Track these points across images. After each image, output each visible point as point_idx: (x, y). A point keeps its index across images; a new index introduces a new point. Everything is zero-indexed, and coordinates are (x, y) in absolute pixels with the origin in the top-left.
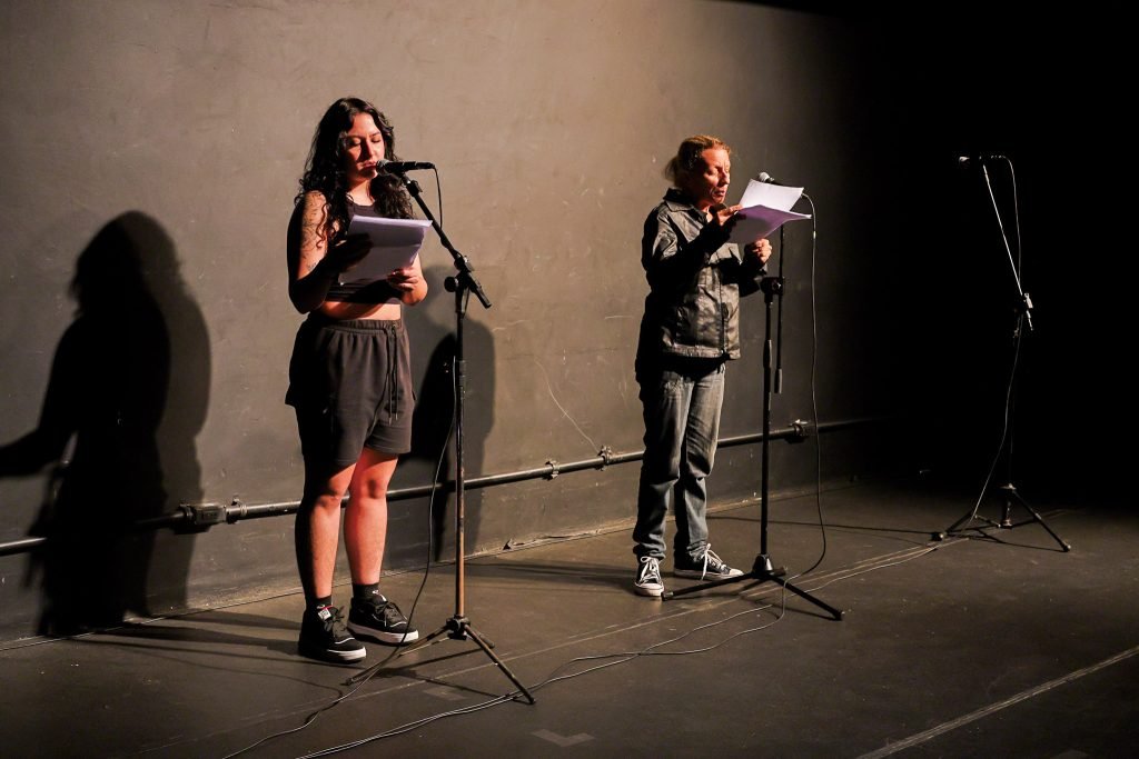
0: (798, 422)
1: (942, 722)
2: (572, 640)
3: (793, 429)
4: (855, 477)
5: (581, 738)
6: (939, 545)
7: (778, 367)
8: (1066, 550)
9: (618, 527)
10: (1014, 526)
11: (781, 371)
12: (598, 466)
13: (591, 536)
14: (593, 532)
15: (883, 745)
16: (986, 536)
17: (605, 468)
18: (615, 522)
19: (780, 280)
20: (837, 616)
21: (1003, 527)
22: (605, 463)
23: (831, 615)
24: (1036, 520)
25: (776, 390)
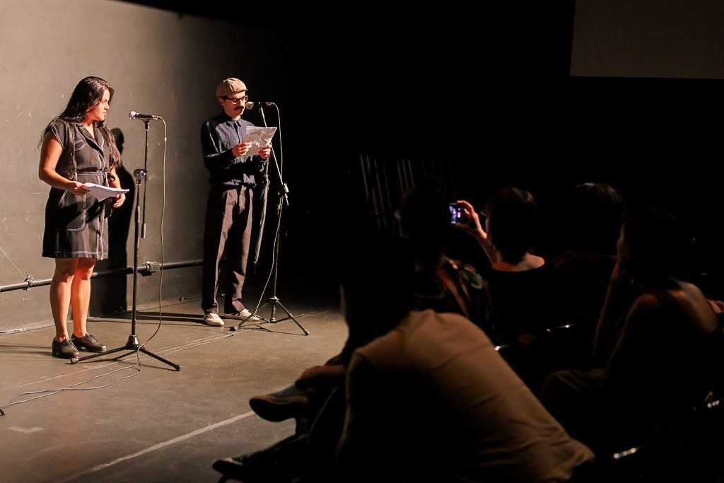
0: (148, 262)
1: (238, 415)
2: (20, 384)
3: (145, 267)
4: (183, 299)
5: (36, 429)
6: (234, 333)
7: (144, 222)
8: (307, 334)
9: (36, 327)
10: (277, 322)
11: (145, 225)
12: (25, 288)
13: (20, 332)
14: (21, 330)
15: (208, 425)
16: (261, 328)
17: (29, 289)
18: (35, 324)
19: (145, 171)
20: (177, 368)
21: (271, 322)
22: (29, 286)
23: (174, 368)
24: (290, 317)
25: (142, 236)
